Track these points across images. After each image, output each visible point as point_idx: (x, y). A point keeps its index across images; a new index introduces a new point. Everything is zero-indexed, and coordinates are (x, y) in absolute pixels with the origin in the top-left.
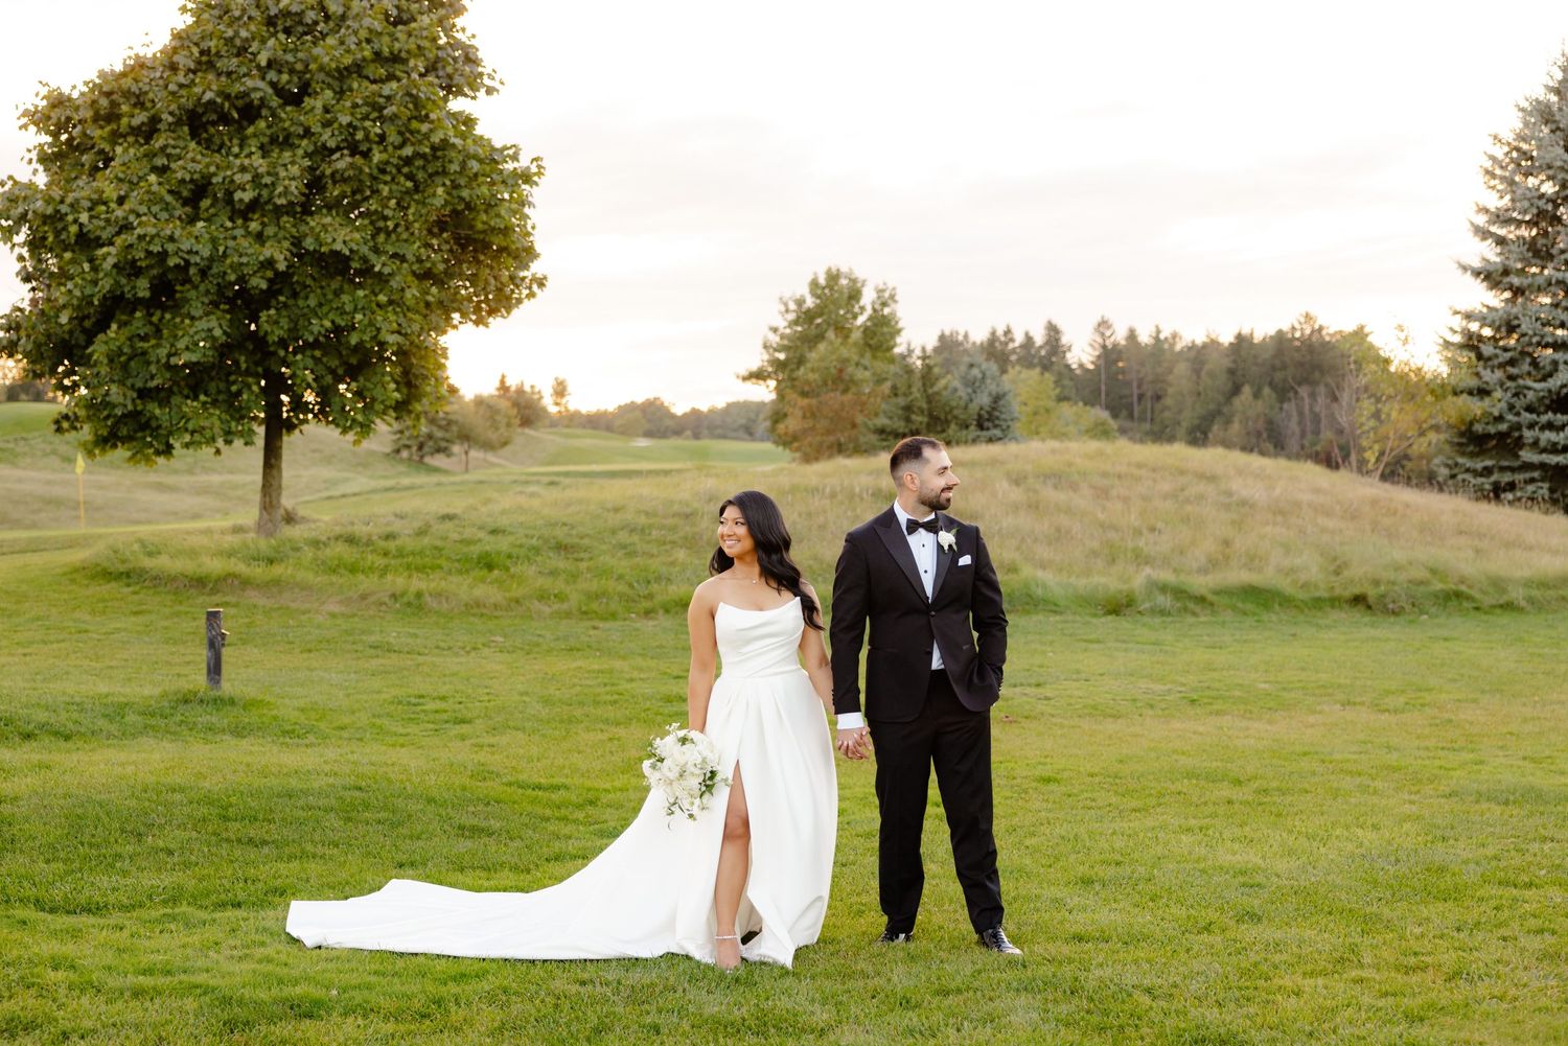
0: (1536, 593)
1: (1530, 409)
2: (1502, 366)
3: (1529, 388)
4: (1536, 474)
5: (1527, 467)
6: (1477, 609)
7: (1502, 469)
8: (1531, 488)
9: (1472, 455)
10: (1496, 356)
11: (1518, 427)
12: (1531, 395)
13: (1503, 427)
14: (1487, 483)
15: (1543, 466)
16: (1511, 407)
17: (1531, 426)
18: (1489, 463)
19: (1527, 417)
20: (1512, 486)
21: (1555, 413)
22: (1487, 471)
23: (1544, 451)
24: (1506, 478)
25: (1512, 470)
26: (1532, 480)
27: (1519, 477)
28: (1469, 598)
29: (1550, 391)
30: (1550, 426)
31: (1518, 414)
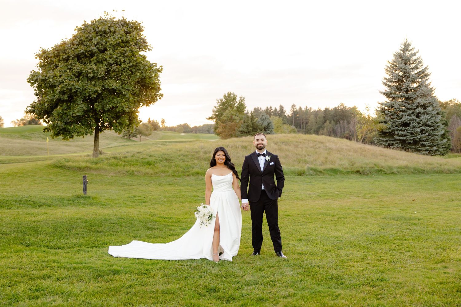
1: (397, 126)
2: (390, 116)
3: (396, 121)
4: (398, 142)
5: (396, 140)
7: (390, 140)
8: (397, 145)
9: (383, 137)
10: (389, 114)
11: (394, 130)
12: (397, 123)
13: (390, 131)
14: (387, 144)
15: (400, 140)
16: (392, 126)
17: (397, 130)
18: (387, 139)
19: (396, 128)
20: (393, 144)
21: (403, 127)
22: (387, 141)
23: (400, 136)
24: (391, 143)
25: (393, 141)
26: (397, 143)
27: (394, 142)
29: (401, 122)
30: (401, 130)
31: (394, 127)
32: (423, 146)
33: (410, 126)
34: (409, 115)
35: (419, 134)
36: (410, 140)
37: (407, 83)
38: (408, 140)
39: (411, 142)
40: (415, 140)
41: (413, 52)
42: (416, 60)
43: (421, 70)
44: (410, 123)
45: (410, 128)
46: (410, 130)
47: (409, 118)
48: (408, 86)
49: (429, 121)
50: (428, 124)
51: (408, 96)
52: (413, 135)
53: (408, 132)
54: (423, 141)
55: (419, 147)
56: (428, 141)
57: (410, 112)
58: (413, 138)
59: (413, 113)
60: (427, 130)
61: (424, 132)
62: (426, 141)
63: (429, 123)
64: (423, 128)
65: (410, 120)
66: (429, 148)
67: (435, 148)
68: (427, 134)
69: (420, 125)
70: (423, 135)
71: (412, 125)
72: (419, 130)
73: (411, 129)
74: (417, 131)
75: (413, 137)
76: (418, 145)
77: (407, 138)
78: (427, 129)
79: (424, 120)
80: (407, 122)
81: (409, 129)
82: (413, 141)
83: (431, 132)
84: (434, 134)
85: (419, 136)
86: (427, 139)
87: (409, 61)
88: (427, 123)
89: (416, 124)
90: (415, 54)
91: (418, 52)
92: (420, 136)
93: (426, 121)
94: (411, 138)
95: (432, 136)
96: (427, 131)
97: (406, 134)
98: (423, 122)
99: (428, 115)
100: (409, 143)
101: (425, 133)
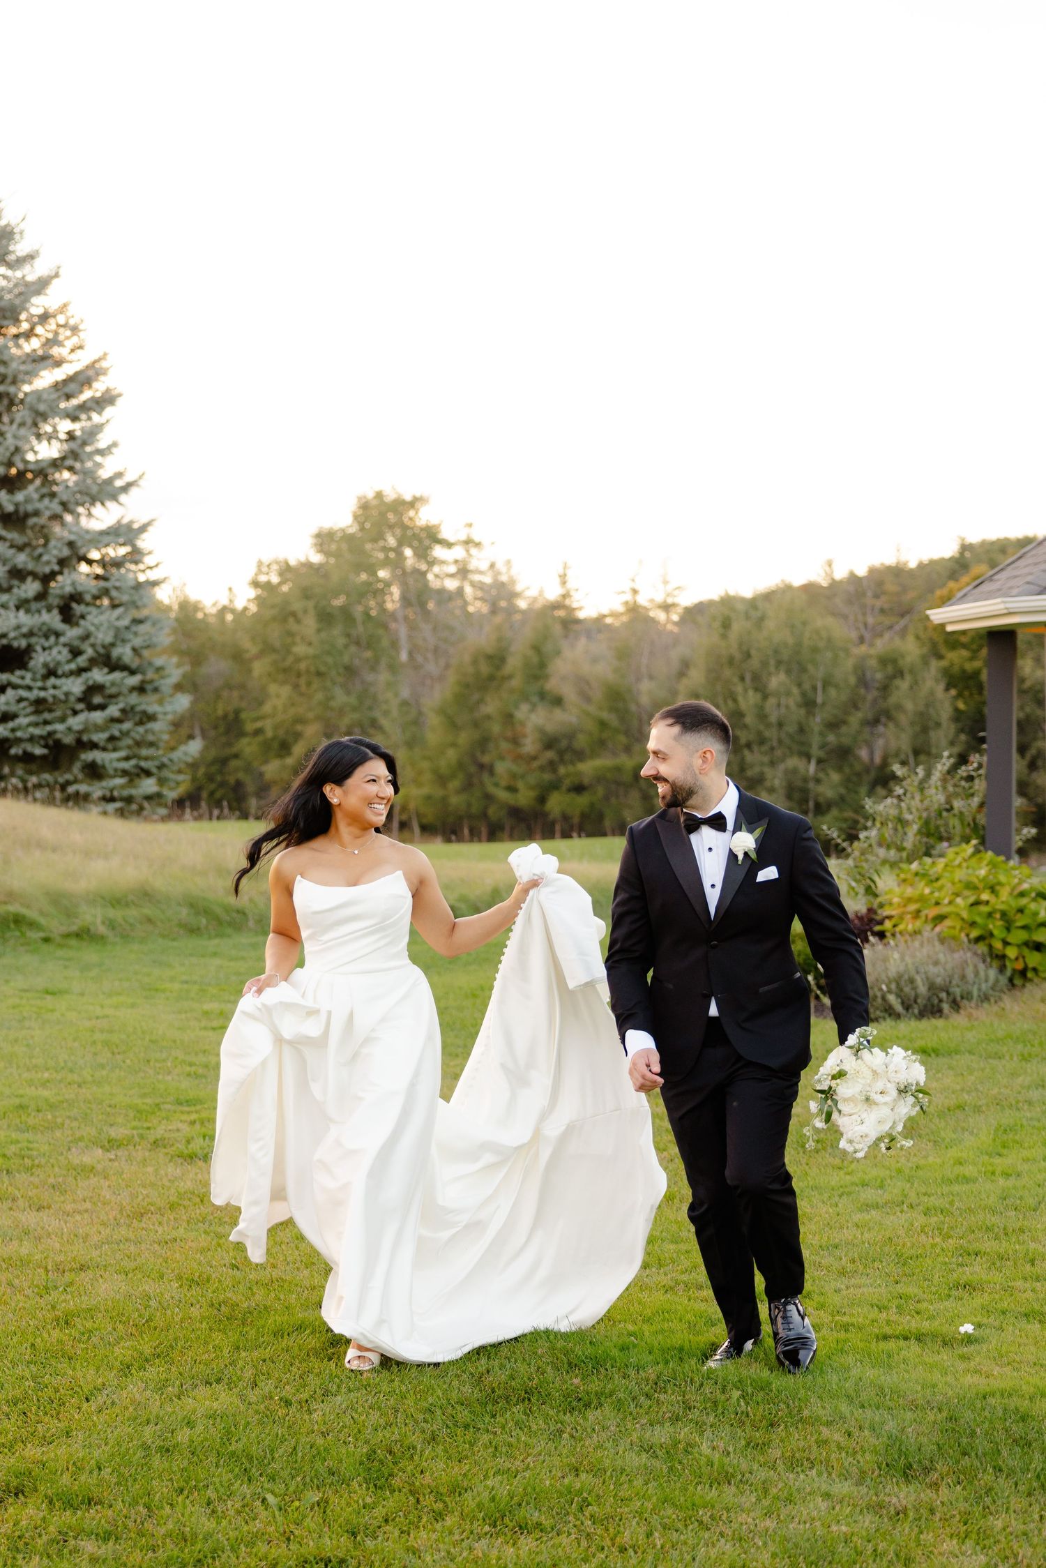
0: (116, 914)
6: (46, 940)
28: (33, 925)
32: (94, 772)
33: (32, 664)
34: (22, 605)
35: (75, 713)
36: (32, 739)
37: (15, 437)
38: (19, 741)
39: (38, 751)
40: (58, 743)
41: (31, 273)
42: (45, 318)
43: (71, 373)
44: (29, 649)
45: (29, 676)
46: (29, 688)
47: (26, 620)
48: (17, 450)
49: (123, 641)
50: (119, 658)
51: (17, 505)
52: (47, 716)
53: (20, 700)
54: (94, 746)
55: (76, 781)
56: (115, 750)
57: (31, 588)
58: (49, 728)
59: (41, 596)
60: (113, 690)
61: (97, 700)
62: (104, 749)
63: (124, 653)
64: (98, 675)
65: (31, 634)
66: (123, 787)
67: (148, 786)
68: (113, 711)
69: (82, 661)
70: (98, 716)
71: (39, 659)
72: (75, 686)
73: (34, 680)
74: (67, 694)
75: (46, 723)
76: (69, 769)
77: (13, 730)
78: (113, 684)
79: (104, 637)
80: (15, 644)
81: (28, 681)
82: (46, 746)
83: (134, 699)
84: (144, 713)
85: (76, 722)
86: (112, 739)
87: (17, 321)
88: (115, 653)
89: (59, 654)
90: (41, 285)
91: (57, 275)
92: (81, 718)
93: (109, 639)
94: (37, 731)
95: (141, 723)
96: (112, 696)
97: (13, 708)
98: (93, 646)
99: (120, 610)
100: (27, 758)
101: (102, 707)
